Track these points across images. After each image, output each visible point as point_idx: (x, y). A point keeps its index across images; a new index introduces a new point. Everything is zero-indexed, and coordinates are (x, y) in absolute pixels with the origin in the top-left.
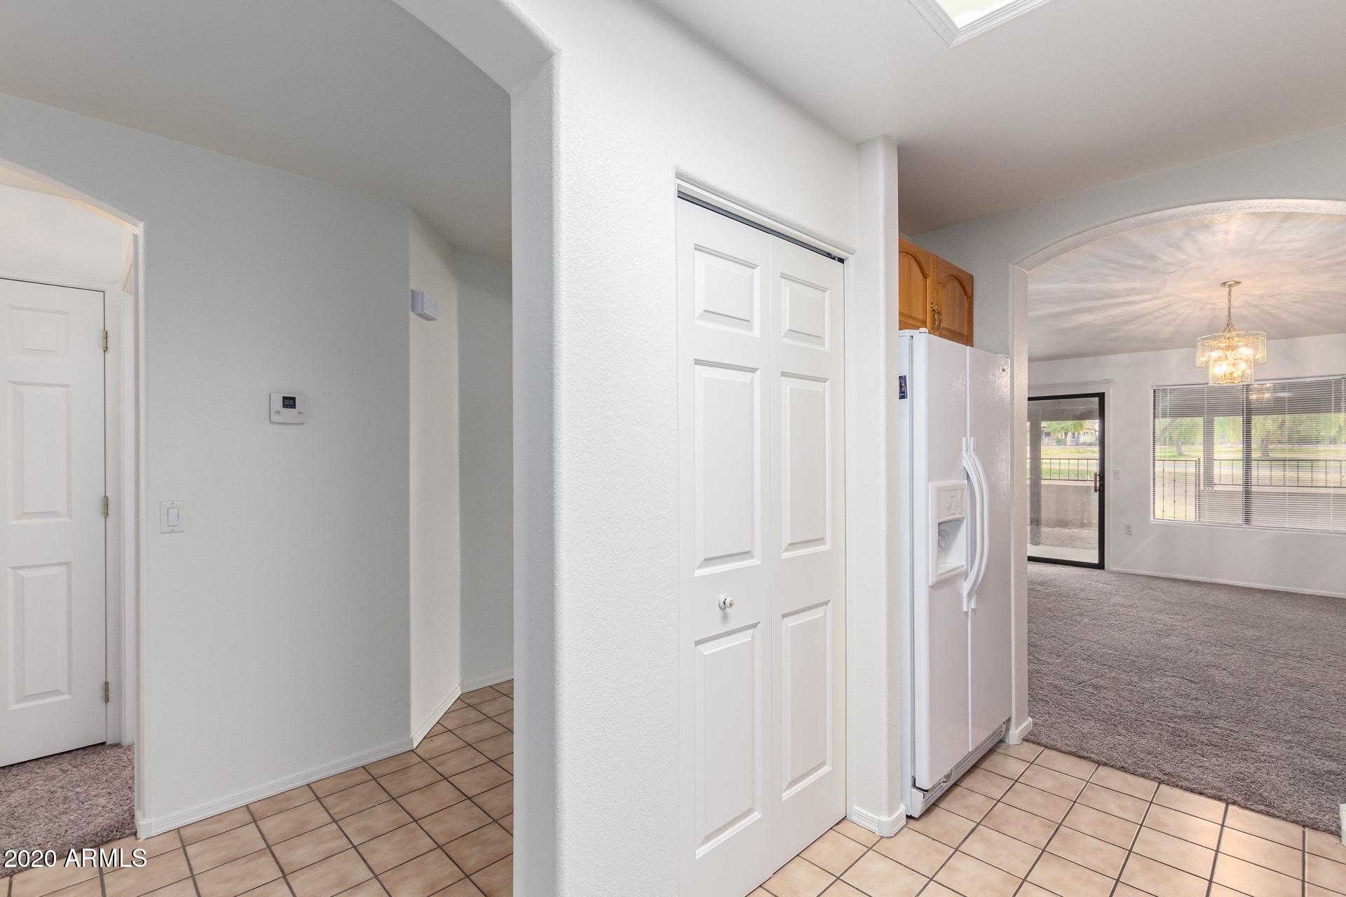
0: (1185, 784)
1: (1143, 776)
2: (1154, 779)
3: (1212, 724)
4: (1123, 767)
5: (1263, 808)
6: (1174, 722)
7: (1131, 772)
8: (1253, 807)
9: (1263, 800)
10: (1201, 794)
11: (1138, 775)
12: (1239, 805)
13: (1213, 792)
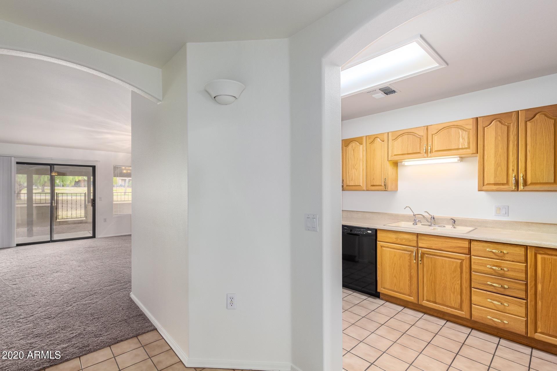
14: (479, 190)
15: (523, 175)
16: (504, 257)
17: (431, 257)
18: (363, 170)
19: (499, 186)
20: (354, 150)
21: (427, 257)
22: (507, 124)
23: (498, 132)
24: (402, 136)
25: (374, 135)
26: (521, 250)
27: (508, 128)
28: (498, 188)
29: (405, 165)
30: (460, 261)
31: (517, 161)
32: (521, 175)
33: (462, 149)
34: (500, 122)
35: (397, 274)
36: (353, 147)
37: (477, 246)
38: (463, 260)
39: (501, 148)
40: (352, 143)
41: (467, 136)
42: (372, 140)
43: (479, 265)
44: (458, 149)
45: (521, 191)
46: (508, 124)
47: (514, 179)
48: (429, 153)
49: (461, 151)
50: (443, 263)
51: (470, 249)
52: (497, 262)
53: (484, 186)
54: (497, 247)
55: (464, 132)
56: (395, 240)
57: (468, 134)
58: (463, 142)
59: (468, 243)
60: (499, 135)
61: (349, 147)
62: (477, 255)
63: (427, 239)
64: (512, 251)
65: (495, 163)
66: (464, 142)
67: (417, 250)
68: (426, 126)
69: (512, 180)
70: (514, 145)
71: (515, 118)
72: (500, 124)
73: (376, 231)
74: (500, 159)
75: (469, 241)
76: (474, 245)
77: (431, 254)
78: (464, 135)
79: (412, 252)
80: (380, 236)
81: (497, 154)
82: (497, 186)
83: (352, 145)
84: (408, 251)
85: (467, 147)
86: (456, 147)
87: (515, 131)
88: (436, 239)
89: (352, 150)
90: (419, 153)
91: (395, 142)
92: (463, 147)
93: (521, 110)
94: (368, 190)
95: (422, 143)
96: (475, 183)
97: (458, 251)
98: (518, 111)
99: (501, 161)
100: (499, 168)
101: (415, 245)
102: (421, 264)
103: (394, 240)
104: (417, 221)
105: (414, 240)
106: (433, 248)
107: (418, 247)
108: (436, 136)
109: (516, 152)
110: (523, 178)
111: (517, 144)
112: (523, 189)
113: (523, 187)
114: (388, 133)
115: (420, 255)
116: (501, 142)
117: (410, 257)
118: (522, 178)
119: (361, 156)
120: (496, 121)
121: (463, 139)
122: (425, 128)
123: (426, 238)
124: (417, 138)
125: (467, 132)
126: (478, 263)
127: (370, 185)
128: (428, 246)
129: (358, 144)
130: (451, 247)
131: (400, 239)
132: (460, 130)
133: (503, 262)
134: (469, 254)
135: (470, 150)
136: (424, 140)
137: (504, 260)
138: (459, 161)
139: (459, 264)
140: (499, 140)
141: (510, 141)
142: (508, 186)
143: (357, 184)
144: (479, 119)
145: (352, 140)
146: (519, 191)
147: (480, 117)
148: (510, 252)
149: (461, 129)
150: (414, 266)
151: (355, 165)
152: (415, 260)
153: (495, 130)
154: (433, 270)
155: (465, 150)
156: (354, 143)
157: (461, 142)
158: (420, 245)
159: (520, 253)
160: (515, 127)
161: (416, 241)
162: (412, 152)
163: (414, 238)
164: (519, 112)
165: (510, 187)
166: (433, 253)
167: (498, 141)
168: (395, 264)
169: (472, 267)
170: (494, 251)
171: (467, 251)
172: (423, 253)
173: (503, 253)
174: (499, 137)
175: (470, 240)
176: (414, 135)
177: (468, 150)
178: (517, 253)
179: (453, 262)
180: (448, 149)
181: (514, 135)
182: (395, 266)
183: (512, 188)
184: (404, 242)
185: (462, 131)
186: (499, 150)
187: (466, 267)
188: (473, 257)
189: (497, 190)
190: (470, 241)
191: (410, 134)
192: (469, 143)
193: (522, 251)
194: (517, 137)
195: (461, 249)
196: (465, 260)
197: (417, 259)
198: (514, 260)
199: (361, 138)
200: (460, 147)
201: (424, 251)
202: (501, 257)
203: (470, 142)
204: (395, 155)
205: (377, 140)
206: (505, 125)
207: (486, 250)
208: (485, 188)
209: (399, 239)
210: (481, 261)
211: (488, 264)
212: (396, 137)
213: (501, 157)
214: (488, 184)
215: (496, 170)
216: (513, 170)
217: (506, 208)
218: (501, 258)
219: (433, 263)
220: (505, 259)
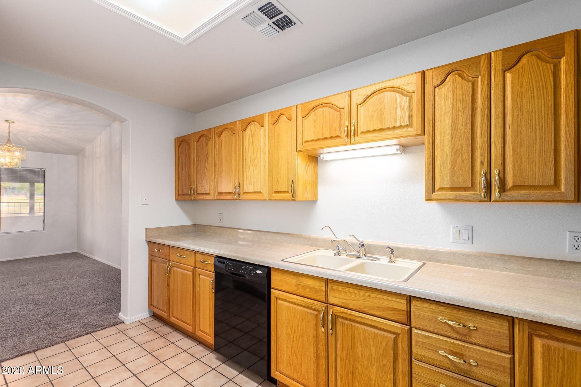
0: (73, 337)
1: (56, 344)
2: (61, 342)
3: (55, 314)
4: (46, 346)
5: (101, 328)
6: (42, 320)
7: (51, 345)
8: (99, 330)
9: (99, 326)
10: (81, 336)
11: (54, 345)
12: (94, 332)
13: (84, 333)
14: (427, 200)
15: (499, 172)
16: (471, 337)
17: (347, 325)
18: (264, 166)
19: (458, 193)
20: (252, 136)
21: (341, 323)
22: (471, 78)
23: (457, 93)
24: (315, 110)
25: (278, 111)
26: (502, 325)
27: (474, 85)
28: (456, 196)
29: (325, 159)
30: (394, 336)
31: (489, 145)
32: (495, 172)
33: (401, 127)
34: (460, 75)
35: (297, 349)
36: (252, 132)
37: (422, 309)
38: (397, 335)
39: (462, 123)
40: (250, 125)
41: (408, 105)
42: (276, 118)
43: (425, 348)
44: (394, 128)
45: (495, 201)
46: (473, 79)
47: (483, 178)
48: (352, 137)
49: (399, 132)
50: (365, 337)
51: (409, 313)
52: (457, 345)
53: (434, 192)
54: (458, 315)
55: (404, 97)
56: (295, 288)
57: (411, 101)
58: (402, 115)
59: (406, 303)
60: (459, 100)
61: (247, 131)
62: (421, 327)
63: (341, 289)
64: (484, 327)
65: (452, 151)
66: (404, 115)
67: (327, 308)
68: (348, 91)
69: (481, 181)
70: (483, 116)
71: (485, 64)
72: (461, 79)
73: (268, 270)
74: (460, 144)
75: (408, 298)
76: (416, 306)
77: (347, 319)
78: (403, 104)
79: (319, 311)
80: (275, 279)
81: (456, 134)
82: (455, 191)
83: (251, 127)
84: (314, 310)
85: (408, 123)
86: (392, 126)
87: (485, 91)
88: (355, 291)
89: (251, 136)
90: (339, 137)
91: (306, 120)
92: (403, 124)
93: (494, 52)
94: (270, 200)
95: (343, 120)
96: (421, 188)
97: (389, 317)
98: (490, 54)
99: (462, 146)
100: (459, 160)
101: (324, 299)
102: (332, 335)
103: (293, 289)
104: (341, 248)
105: (322, 291)
106: (351, 307)
107: (327, 303)
108: (363, 107)
109: (486, 130)
110: (499, 177)
111: (489, 114)
112: (499, 198)
113: (499, 194)
114: (297, 106)
115: (330, 318)
116: (462, 113)
117: (317, 321)
118: (497, 178)
119: (262, 145)
120: (453, 75)
121: (402, 109)
122: (346, 94)
123: (339, 288)
124: (335, 112)
125: (408, 98)
126: (423, 342)
127: (273, 192)
128: (343, 303)
129: (258, 126)
130: (378, 308)
131: (303, 287)
132: (397, 94)
133: (468, 347)
134: (409, 324)
135: (412, 129)
136: (345, 115)
137: (471, 343)
138: (399, 152)
139: (391, 342)
140: (459, 107)
141: (476, 109)
142: (473, 193)
143: (256, 191)
144: (427, 74)
145: (250, 120)
146: (493, 201)
147: (427, 70)
148: (480, 328)
149: (399, 92)
150: (322, 337)
151: (255, 161)
152: (324, 328)
153: (451, 92)
154: (350, 348)
155: (405, 130)
156: (253, 125)
157: (399, 115)
158: (331, 300)
159: (500, 330)
160: (486, 82)
161: (324, 293)
162: (329, 136)
163: (322, 286)
164: (493, 54)
165: (477, 195)
166: (351, 317)
167: (457, 110)
168: (295, 331)
169: (414, 350)
170: (451, 323)
171: (404, 318)
172: (336, 315)
173: (469, 328)
174: (459, 102)
175: (410, 296)
176: (331, 108)
177: (410, 129)
178: (494, 331)
179: (382, 337)
180: (379, 128)
181: (483, 98)
182: (295, 334)
183: (481, 196)
184: (307, 293)
185: (400, 96)
186: (458, 127)
187: (403, 348)
188: (415, 331)
189: (456, 200)
190: (410, 299)
191: (327, 107)
192: (411, 117)
193: (503, 328)
194: (489, 101)
195: (395, 312)
196: (400, 336)
197: (327, 325)
198: (488, 345)
199: (262, 116)
200: (398, 124)
201: (337, 312)
202: (465, 335)
203: (413, 115)
204: (306, 142)
205: (282, 118)
206: (468, 81)
207: (437, 318)
208: (435, 195)
209: (300, 287)
210: (426, 341)
211: (441, 349)
212: (307, 112)
213: (462, 139)
214: (441, 189)
215: (453, 164)
216: (482, 163)
217: (469, 230)
218: (464, 339)
219: (350, 334)
220: (471, 340)
